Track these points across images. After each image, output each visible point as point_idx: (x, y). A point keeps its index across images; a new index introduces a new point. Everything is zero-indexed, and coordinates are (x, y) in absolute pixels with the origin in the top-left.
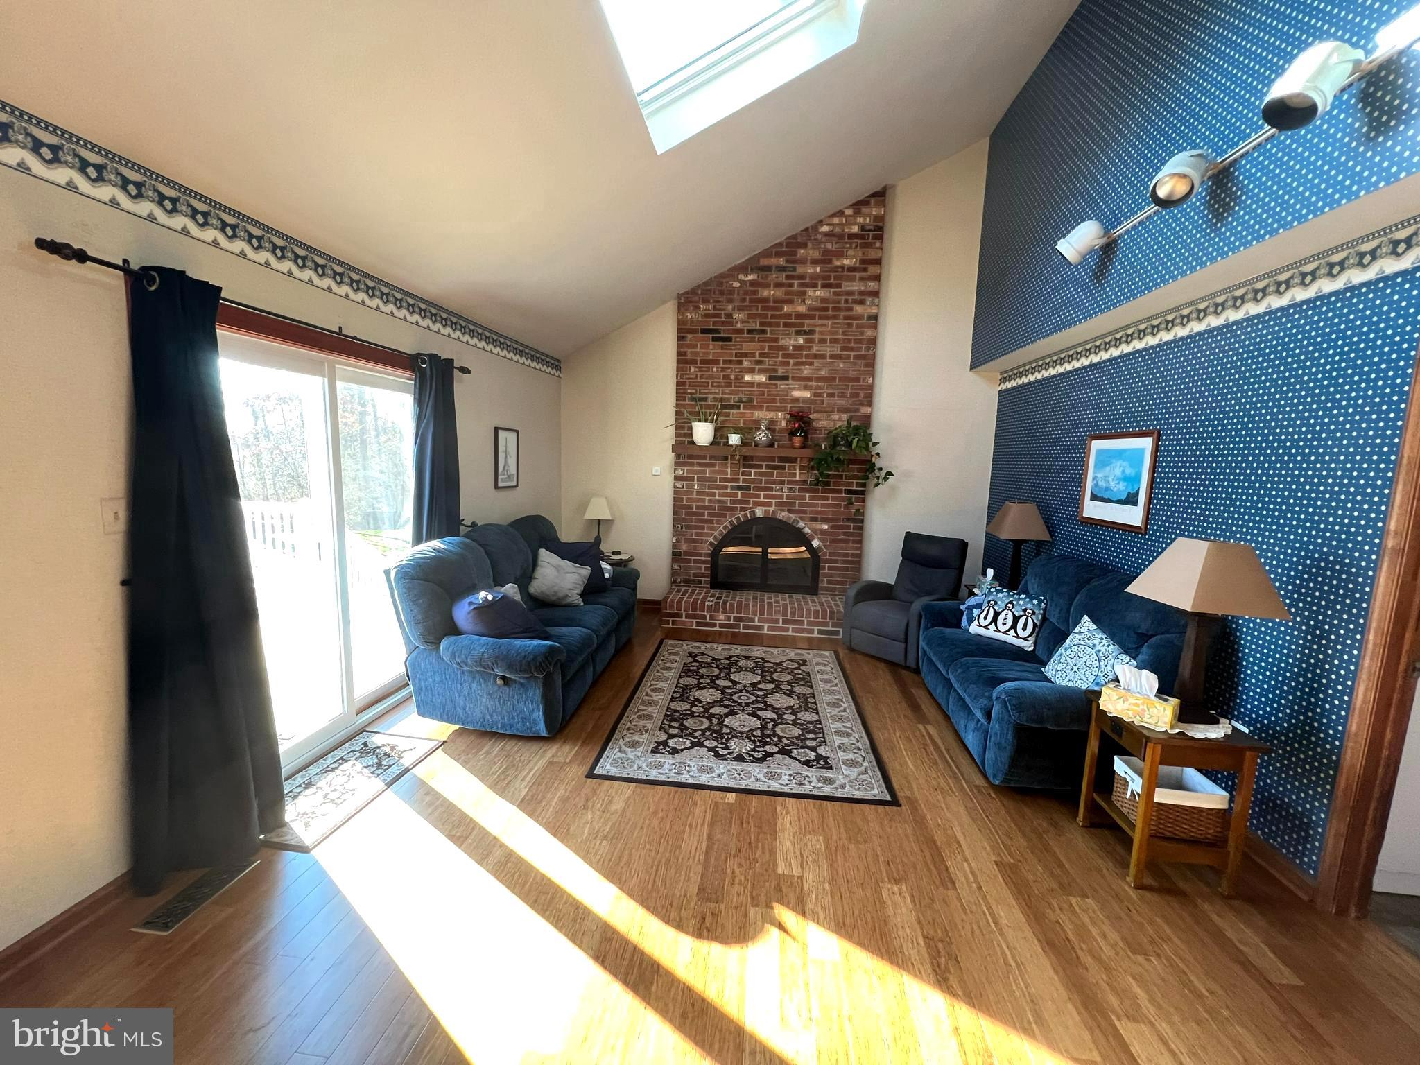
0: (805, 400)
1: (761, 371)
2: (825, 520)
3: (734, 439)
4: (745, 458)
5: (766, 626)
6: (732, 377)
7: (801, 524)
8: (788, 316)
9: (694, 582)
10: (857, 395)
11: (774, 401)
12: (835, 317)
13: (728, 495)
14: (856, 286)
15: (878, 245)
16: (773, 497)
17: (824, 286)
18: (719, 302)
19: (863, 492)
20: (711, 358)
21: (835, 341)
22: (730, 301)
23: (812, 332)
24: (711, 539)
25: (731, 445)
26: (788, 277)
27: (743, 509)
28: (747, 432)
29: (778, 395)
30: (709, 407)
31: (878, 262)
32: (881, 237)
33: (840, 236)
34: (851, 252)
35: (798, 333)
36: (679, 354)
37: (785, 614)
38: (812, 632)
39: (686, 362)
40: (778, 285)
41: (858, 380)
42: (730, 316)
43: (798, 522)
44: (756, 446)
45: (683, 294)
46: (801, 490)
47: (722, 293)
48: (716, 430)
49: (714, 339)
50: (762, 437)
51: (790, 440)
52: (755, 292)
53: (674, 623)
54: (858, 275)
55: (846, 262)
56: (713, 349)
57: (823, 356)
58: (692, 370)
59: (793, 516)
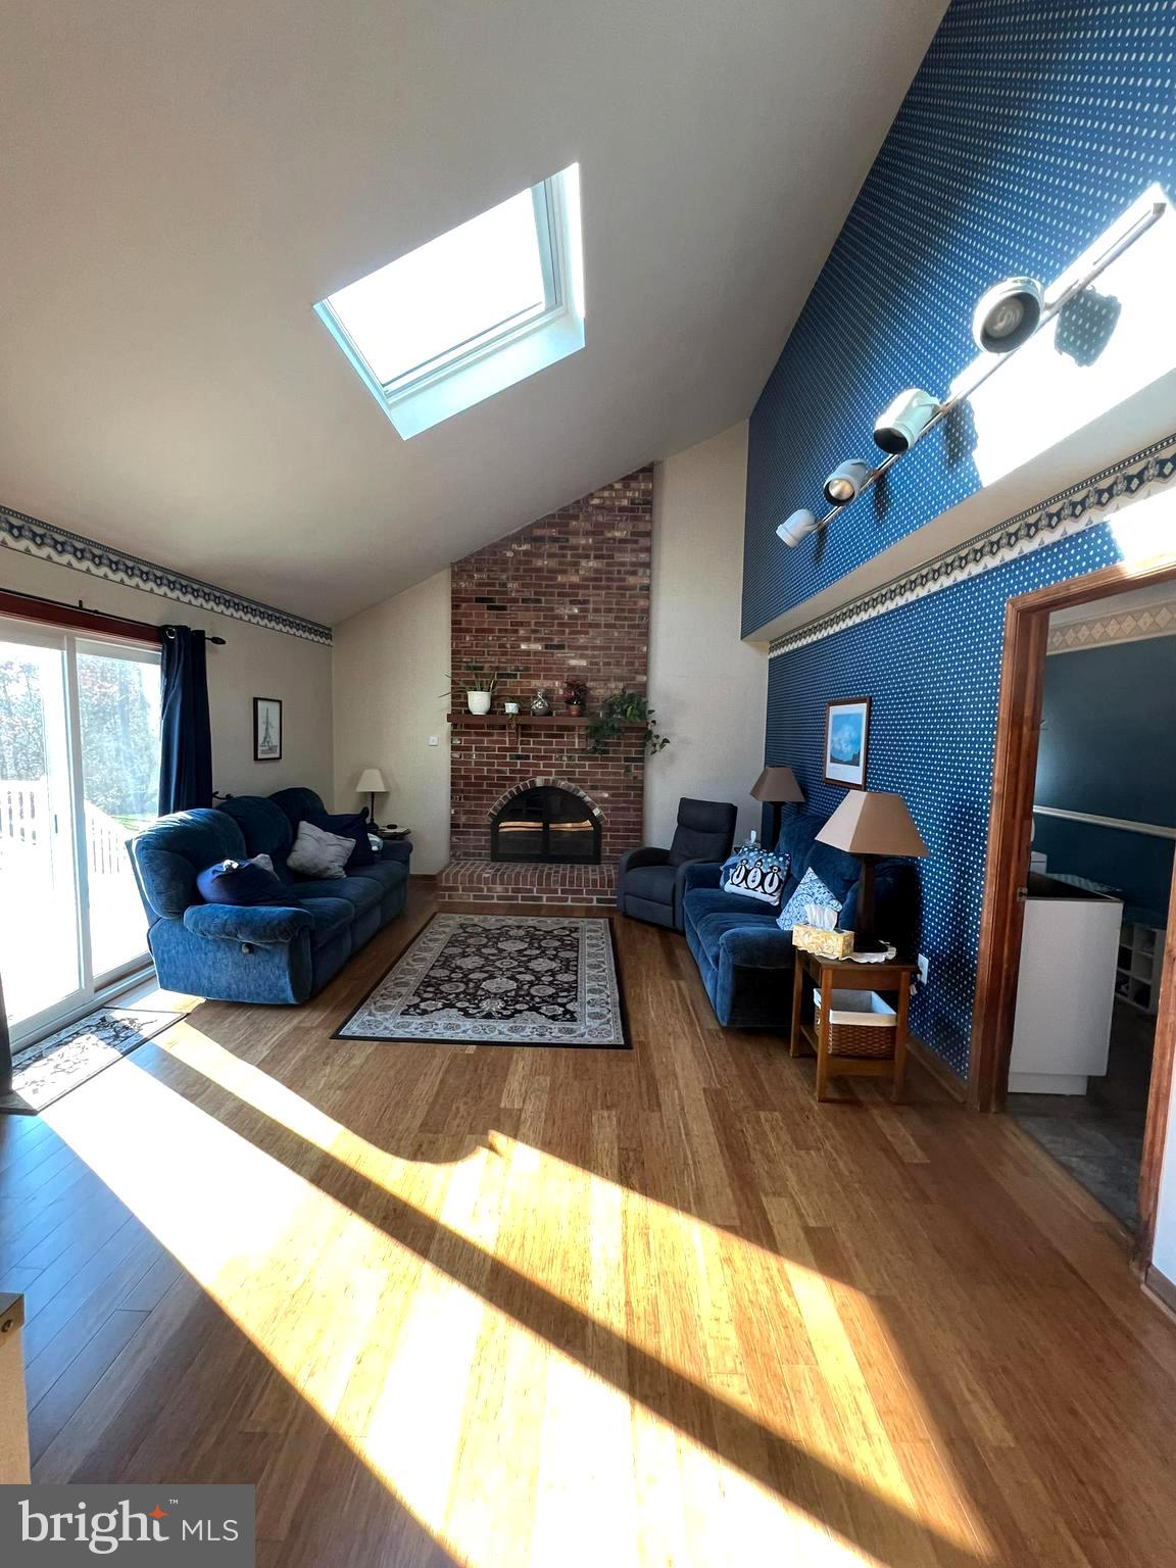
0: (582, 668)
1: (538, 640)
2: (605, 788)
3: (511, 708)
4: (524, 727)
5: (545, 896)
6: (508, 646)
7: (582, 793)
8: (563, 586)
9: (473, 855)
10: (632, 664)
11: (550, 669)
12: (608, 588)
13: (507, 765)
14: (628, 558)
15: (647, 518)
16: (552, 766)
17: (596, 557)
18: (493, 571)
19: (641, 760)
20: (486, 626)
21: (610, 610)
22: (504, 570)
23: (586, 602)
24: (491, 810)
25: (508, 714)
26: (561, 548)
27: (522, 779)
28: (523, 701)
29: (555, 664)
30: (485, 676)
31: (648, 534)
32: (650, 511)
33: (611, 509)
34: (621, 525)
35: (572, 602)
36: (454, 622)
37: (563, 884)
38: (591, 901)
39: (461, 630)
40: (551, 556)
41: (633, 649)
42: (504, 585)
43: (578, 791)
44: (534, 715)
45: (457, 563)
46: (580, 759)
47: (495, 562)
48: (493, 699)
49: (489, 608)
50: (538, 705)
51: (568, 708)
52: (528, 562)
53: (450, 897)
54: (629, 546)
55: (617, 534)
56: (488, 618)
57: (597, 626)
58: (468, 639)
59: (573, 785)
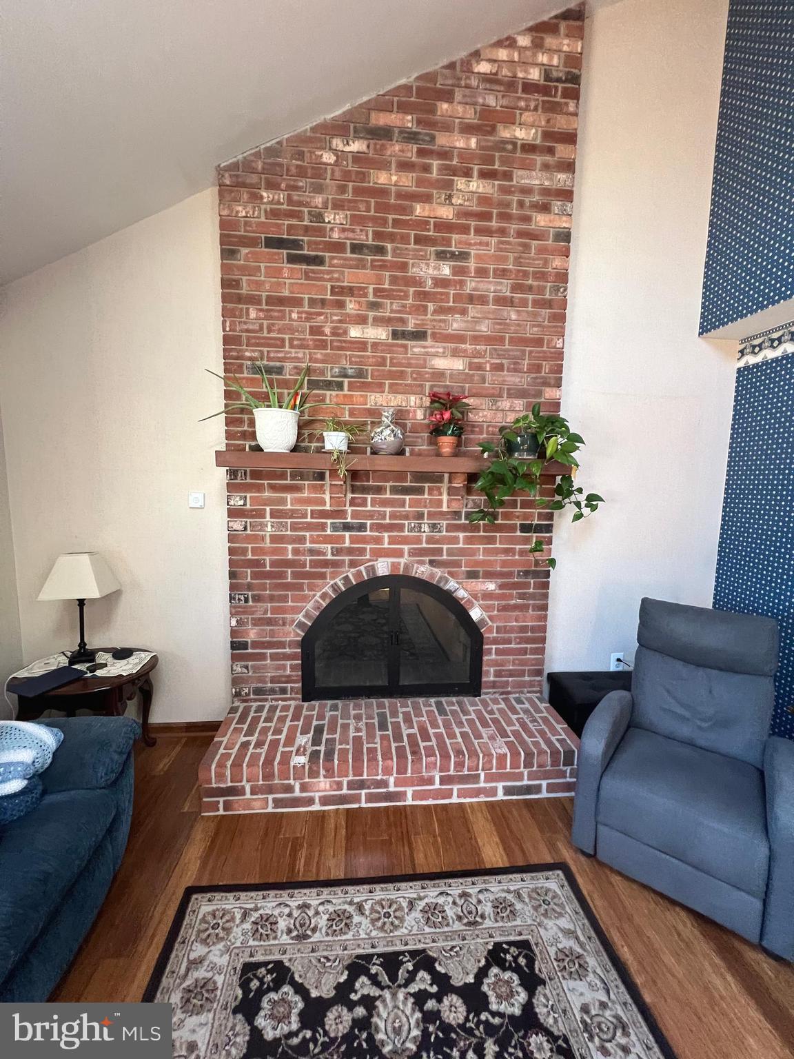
0: (454, 375)
1: (378, 321)
2: (489, 575)
3: (335, 441)
4: (354, 475)
6: (327, 330)
7: (452, 585)
8: (423, 223)
9: (273, 691)
10: (538, 368)
11: (402, 375)
12: (503, 232)
13: (327, 540)
14: (535, 179)
15: (571, 108)
16: (405, 540)
17: (484, 175)
18: (296, 188)
19: (549, 528)
20: (286, 293)
21: (503, 273)
22: (319, 189)
23: (464, 256)
24: (300, 617)
25: (330, 453)
26: (421, 153)
27: (353, 564)
28: (356, 429)
29: (409, 365)
30: (285, 384)
31: (570, 138)
32: (574, 95)
33: (510, 85)
34: (528, 117)
35: (441, 256)
36: (226, 284)
37: (444, 768)
38: (493, 792)
39: (239, 299)
40: (405, 166)
41: (539, 342)
42: (319, 217)
43: (447, 581)
44: (374, 453)
45: (228, 168)
46: (450, 528)
47: (301, 172)
48: (301, 426)
49: (292, 259)
50: (385, 436)
51: (436, 444)
52: (363, 177)
53: (227, 806)
54: (539, 159)
55: (520, 134)
56: (290, 278)
57: (483, 300)
58: (253, 314)
59: (438, 572)
